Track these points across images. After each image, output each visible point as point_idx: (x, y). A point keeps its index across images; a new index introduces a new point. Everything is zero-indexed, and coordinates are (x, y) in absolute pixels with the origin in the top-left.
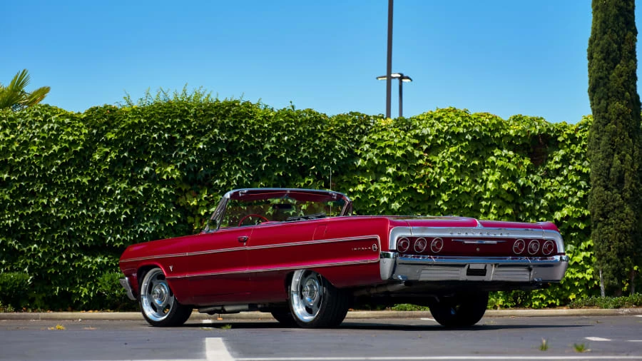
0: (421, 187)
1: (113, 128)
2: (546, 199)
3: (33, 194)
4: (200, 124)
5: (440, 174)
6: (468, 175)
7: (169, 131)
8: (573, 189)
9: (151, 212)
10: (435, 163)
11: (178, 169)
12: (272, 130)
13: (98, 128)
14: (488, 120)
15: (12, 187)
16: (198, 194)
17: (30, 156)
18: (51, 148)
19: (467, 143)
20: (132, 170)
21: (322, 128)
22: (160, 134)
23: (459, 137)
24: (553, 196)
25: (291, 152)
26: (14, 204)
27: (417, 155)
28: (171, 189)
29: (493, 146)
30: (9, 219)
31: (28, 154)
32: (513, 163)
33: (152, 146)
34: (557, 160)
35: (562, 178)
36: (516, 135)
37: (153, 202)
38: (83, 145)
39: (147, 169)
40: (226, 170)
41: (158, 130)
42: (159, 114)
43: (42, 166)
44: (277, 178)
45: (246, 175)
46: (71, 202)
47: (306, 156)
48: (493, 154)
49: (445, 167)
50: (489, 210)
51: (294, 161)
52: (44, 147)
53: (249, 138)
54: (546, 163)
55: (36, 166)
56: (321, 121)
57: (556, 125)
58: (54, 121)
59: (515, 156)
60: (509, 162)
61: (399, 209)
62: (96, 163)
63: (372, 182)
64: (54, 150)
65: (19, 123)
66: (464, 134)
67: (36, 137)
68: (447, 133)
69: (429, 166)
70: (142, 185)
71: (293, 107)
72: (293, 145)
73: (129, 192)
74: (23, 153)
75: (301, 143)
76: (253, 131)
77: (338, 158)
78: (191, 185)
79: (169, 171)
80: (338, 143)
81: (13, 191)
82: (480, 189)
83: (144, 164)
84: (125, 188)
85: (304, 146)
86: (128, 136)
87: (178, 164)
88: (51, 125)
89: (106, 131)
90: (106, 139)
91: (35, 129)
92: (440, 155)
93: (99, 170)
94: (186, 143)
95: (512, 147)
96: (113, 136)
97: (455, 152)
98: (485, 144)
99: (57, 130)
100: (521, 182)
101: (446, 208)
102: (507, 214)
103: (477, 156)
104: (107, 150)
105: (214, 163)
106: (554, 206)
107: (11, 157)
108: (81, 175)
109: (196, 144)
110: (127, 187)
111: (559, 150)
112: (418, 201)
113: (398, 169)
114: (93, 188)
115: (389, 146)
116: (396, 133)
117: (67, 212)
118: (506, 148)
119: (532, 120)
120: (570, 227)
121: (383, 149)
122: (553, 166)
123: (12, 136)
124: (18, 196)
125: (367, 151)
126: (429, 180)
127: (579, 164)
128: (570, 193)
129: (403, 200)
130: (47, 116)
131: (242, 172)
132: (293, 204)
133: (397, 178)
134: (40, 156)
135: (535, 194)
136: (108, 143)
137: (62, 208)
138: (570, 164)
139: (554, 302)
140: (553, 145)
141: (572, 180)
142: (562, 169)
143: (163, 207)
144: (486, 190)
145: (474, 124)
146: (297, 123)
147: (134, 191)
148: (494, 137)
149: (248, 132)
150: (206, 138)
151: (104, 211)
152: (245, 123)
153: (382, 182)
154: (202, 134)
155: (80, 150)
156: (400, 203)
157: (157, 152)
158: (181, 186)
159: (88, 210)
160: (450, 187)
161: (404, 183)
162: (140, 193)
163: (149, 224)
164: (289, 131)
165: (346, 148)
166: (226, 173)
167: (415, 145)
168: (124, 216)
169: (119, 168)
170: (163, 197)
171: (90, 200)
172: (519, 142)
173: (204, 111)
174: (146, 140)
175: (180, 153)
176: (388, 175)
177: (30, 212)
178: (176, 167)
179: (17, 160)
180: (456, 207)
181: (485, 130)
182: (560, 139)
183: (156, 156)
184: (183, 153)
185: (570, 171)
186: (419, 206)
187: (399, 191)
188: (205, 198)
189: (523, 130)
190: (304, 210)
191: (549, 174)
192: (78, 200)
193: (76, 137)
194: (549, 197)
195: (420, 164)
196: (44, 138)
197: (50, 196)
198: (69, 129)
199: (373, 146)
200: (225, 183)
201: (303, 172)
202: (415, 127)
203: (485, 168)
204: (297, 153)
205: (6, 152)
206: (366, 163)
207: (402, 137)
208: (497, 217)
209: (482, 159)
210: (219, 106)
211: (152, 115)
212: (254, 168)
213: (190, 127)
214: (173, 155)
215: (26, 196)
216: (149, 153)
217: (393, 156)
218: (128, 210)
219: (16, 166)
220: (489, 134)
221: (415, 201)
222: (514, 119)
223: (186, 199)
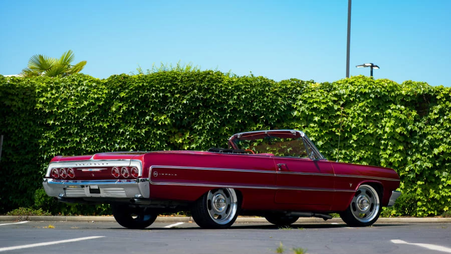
0: (338, 131)
1: (125, 89)
2: (428, 139)
3: (70, 135)
4: (184, 86)
5: (352, 122)
6: (371, 122)
7: (163, 91)
8: (447, 133)
9: (150, 147)
10: (348, 114)
11: (169, 118)
12: (234, 90)
13: (115, 89)
14: (386, 84)
15: (56, 129)
16: (183, 135)
17: (69, 109)
18: (82, 103)
19: (371, 100)
20: (138, 118)
21: (269, 89)
22: (157, 93)
23: (365, 95)
24: (432, 137)
25: (247, 106)
26: (58, 141)
27: (336, 108)
28: (163, 131)
29: (390, 102)
30: (53, 151)
31: (67, 107)
32: (404, 114)
33: (151, 101)
34: (436, 112)
35: (439, 125)
36: (406, 95)
37: (151, 140)
38: (104, 101)
39: (148, 118)
40: (202, 118)
41: (156, 90)
42: (157, 79)
44: (237, 124)
45: (216, 122)
46: (95, 140)
47: (258, 109)
48: (389, 108)
49: (355, 117)
50: (387, 147)
51: (249, 112)
52: (78, 102)
53: (218, 96)
54: (428, 114)
55: (72, 116)
56: (269, 85)
57: (436, 87)
58: (85, 85)
59: (406, 109)
60: (401, 113)
61: (322, 146)
62: (113, 114)
63: (304, 127)
64: (85, 105)
65: (62, 86)
66: (369, 94)
67: (72, 95)
68: (357, 92)
69: (344, 116)
70: (144, 129)
71: (252, 75)
72: (249, 101)
73: (135, 134)
74: (64, 106)
75: (254, 99)
76: (221, 92)
77: (280, 110)
78: (179, 129)
79: (163, 119)
80: (280, 100)
81: (57, 132)
82: (380, 132)
83: (145, 114)
84: (132, 130)
85: (256, 101)
86: (136, 95)
87: (169, 114)
88: (83, 87)
89: (120, 92)
90: (120, 97)
91: (72, 90)
92: (352, 108)
93: (115, 118)
94: (175, 100)
95: (404, 103)
96: (125, 94)
97: (363, 106)
98: (384, 100)
99: (87, 90)
100: (409, 128)
101: (355, 145)
102: (400, 150)
103: (378, 109)
104: (121, 104)
105: (194, 113)
106: (433, 145)
107: (56, 109)
108: (103, 121)
109: (182, 100)
111: (438, 105)
112: (336, 141)
113: (322, 118)
114: (111, 131)
115: (316, 102)
116: (321, 93)
117: (93, 147)
118: (400, 104)
119: (419, 84)
120: (444, 159)
121: (311, 104)
122: (432, 116)
123: (57, 95)
124: (60, 136)
125: (301, 106)
126: (344, 126)
128: (445, 135)
129: (325, 140)
130: (80, 81)
131: (213, 120)
133: (321, 125)
134: (75, 108)
135: (420, 136)
136: (122, 100)
137: (90, 145)
138: (445, 115)
139: (433, 212)
140: (434, 102)
141: (446, 126)
142: (439, 118)
143: (158, 144)
144: (385, 132)
145: (376, 87)
146: (251, 86)
147: (138, 133)
148: (390, 96)
149: (217, 92)
150: (188, 96)
151: (118, 146)
152: (216, 86)
153: (311, 127)
154: (185, 93)
155: (102, 104)
156: (323, 141)
157: (155, 106)
158: (171, 129)
159: (107, 146)
160: (358, 131)
161: (326, 128)
162: (142, 134)
164: (246, 91)
165: (286, 103)
166: (202, 121)
167: (334, 102)
168: (132, 150)
169: (129, 117)
170: (158, 137)
171: (109, 139)
172: (408, 99)
173: (188, 77)
174: (147, 97)
175: (170, 106)
176: (315, 122)
177: (68, 147)
178: (168, 116)
179: (60, 111)
180: (363, 145)
181: (384, 91)
182: (438, 97)
183: (154, 109)
184: (172, 106)
185: (445, 120)
186: (337, 144)
187: (323, 134)
188: (188, 138)
189: (412, 91)
190: (255, 146)
191: (430, 122)
192: (101, 139)
193: (100, 96)
194: (430, 139)
195: (338, 115)
196: (77, 96)
197: (81, 136)
198: (95, 90)
199: (305, 102)
200: (201, 128)
201: (256, 120)
202: (335, 89)
203: (384, 117)
204: (251, 107)
205: (52, 105)
206: (300, 114)
207: (326, 95)
208: (392, 152)
209: (382, 111)
210: (198, 74)
211: (152, 80)
212: (221, 117)
213: (177, 89)
214: (166, 108)
215: (65, 136)
216: (150, 106)
217: (319, 109)
218: (134, 146)
219: (59, 116)
220: (387, 94)
221: (334, 140)
222: (406, 83)
223: (175, 138)
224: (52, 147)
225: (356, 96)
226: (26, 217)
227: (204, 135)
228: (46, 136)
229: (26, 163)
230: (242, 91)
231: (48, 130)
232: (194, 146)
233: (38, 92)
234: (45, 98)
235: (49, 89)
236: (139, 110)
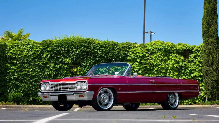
0: (148, 66)
1: (50, 47)
3: (24, 68)
4: (77, 45)
5: (154, 62)
6: (163, 62)
7: (67, 47)
9: (62, 73)
10: (153, 58)
12: (100, 47)
13: (45, 47)
14: (170, 45)
15: (17, 65)
16: (77, 68)
19: (163, 52)
20: (56, 60)
21: (116, 47)
23: (160, 50)
25: (106, 54)
26: (18, 71)
27: (147, 56)
28: (68, 66)
29: (171, 53)
30: (16, 75)
31: (23, 55)
32: (178, 58)
33: (62, 52)
34: (192, 57)
35: (194, 63)
36: (179, 49)
37: (62, 70)
38: (40, 52)
39: (60, 60)
40: (86, 60)
41: (64, 47)
42: (64, 42)
43: (27, 59)
45: (92, 62)
46: (36, 70)
47: (111, 56)
48: (171, 55)
49: (156, 60)
50: (170, 74)
51: (107, 57)
52: (28, 53)
53: (93, 50)
55: (25, 59)
56: (116, 45)
57: (192, 46)
58: (31, 44)
59: (179, 56)
60: (177, 58)
61: (141, 73)
62: (44, 58)
63: (133, 64)
64: (31, 54)
65: (20, 45)
66: (162, 49)
67: (25, 49)
68: (157, 48)
69: (151, 59)
70: (59, 65)
71: (108, 40)
72: (107, 52)
73: (54, 67)
74: (21, 54)
75: (110, 51)
76: (94, 48)
77: (121, 56)
79: (67, 60)
80: (121, 52)
81: (18, 67)
82: (167, 66)
83: (59, 58)
84: (53, 66)
85: (111, 52)
86: (55, 49)
87: (70, 58)
88: (30, 46)
89: (47, 48)
90: (48, 50)
91: (25, 47)
92: (154, 56)
93: (45, 60)
94: (73, 52)
95: (178, 53)
96: (50, 49)
97: (159, 55)
98: (169, 52)
99: (32, 47)
100: (180, 64)
101: (156, 73)
102: (176, 75)
103: (166, 56)
104: (48, 54)
105: (82, 58)
106: (191, 72)
107: (17, 56)
108: (40, 61)
109: (76, 52)
110: (54, 65)
111: (193, 54)
112: (147, 70)
113: (141, 60)
114: (43, 66)
115: (138, 53)
116: (140, 48)
117: (35, 74)
118: (176, 54)
119: (184, 44)
120: (196, 79)
121: (135, 54)
122: (190, 59)
123: (18, 49)
124: (20, 68)
125: (131, 54)
126: (151, 64)
127: (199, 59)
128: (196, 68)
129: (142, 70)
130: (29, 43)
131: (91, 61)
132: (107, 71)
133: (141, 63)
134: (26, 55)
135: (185, 68)
136: (48, 51)
137: (33, 72)
138: (196, 59)
139: (191, 103)
140: (191, 53)
141: (197, 64)
142: (194, 60)
143: (65, 72)
144: (169, 67)
145: (165, 46)
146: (108, 45)
147: (56, 67)
148: (172, 50)
149: (93, 48)
150: (79, 50)
151: (47, 73)
152: (92, 45)
153: (135, 64)
154: (78, 49)
155: (39, 53)
156: (141, 71)
157: (64, 54)
158: (71, 65)
159: (41, 73)
160: (157, 66)
161: (143, 65)
162: (58, 67)
163: (61, 77)
164: (106, 48)
165: (124, 53)
166: (86, 61)
167: (146, 53)
168: (53, 75)
169: (51, 59)
170: (65, 69)
171: (42, 70)
172: (180, 51)
173: (79, 41)
174: (60, 50)
175: (71, 55)
176: (137, 62)
177: (23, 73)
178: (70, 59)
179: (19, 57)
180: (159, 72)
181: (169, 48)
182: (193, 51)
183: (63, 56)
185: (196, 61)
186: (148, 72)
187: (141, 67)
188: (79, 69)
189: (181, 48)
190: (111, 73)
191: (190, 62)
192: (38, 69)
193: (38, 50)
194: (190, 69)
195: (148, 59)
196: (28, 50)
197: (29, 68)
198: (36, 47)
199: (133, 53)
200: (85, 64)
201: (110, 61)
202: (146, 47)
203: (169, 59)
204: (108, 55)
205: (16, 54)
206: (130, 58)
207: (142, 50)
208: (172, 76)
209: (168, 57)
210: (84, 40)
211: (62, 43)
212: (95, 59)
213: (74, 46)
214: (69, 55)
215: (22, 68)
216: (61, 55)
217: (139, 56)
218: (54, 73)
219: (19, 59)
220: (170, 49)
221: (146, 70)
222: (178, 44)
223: (73, 69)
224: (16, 73)
225: (156, 50)
226: (6, 106)
227: (87, 68)
228: (13, 68)
229: (3, 81)
230: (104, 47)
231: (13, 65)
232: (82, 73)
233: (9, 48)
234: (12, 51)
235: (14, 46)
236: (56, 56)
